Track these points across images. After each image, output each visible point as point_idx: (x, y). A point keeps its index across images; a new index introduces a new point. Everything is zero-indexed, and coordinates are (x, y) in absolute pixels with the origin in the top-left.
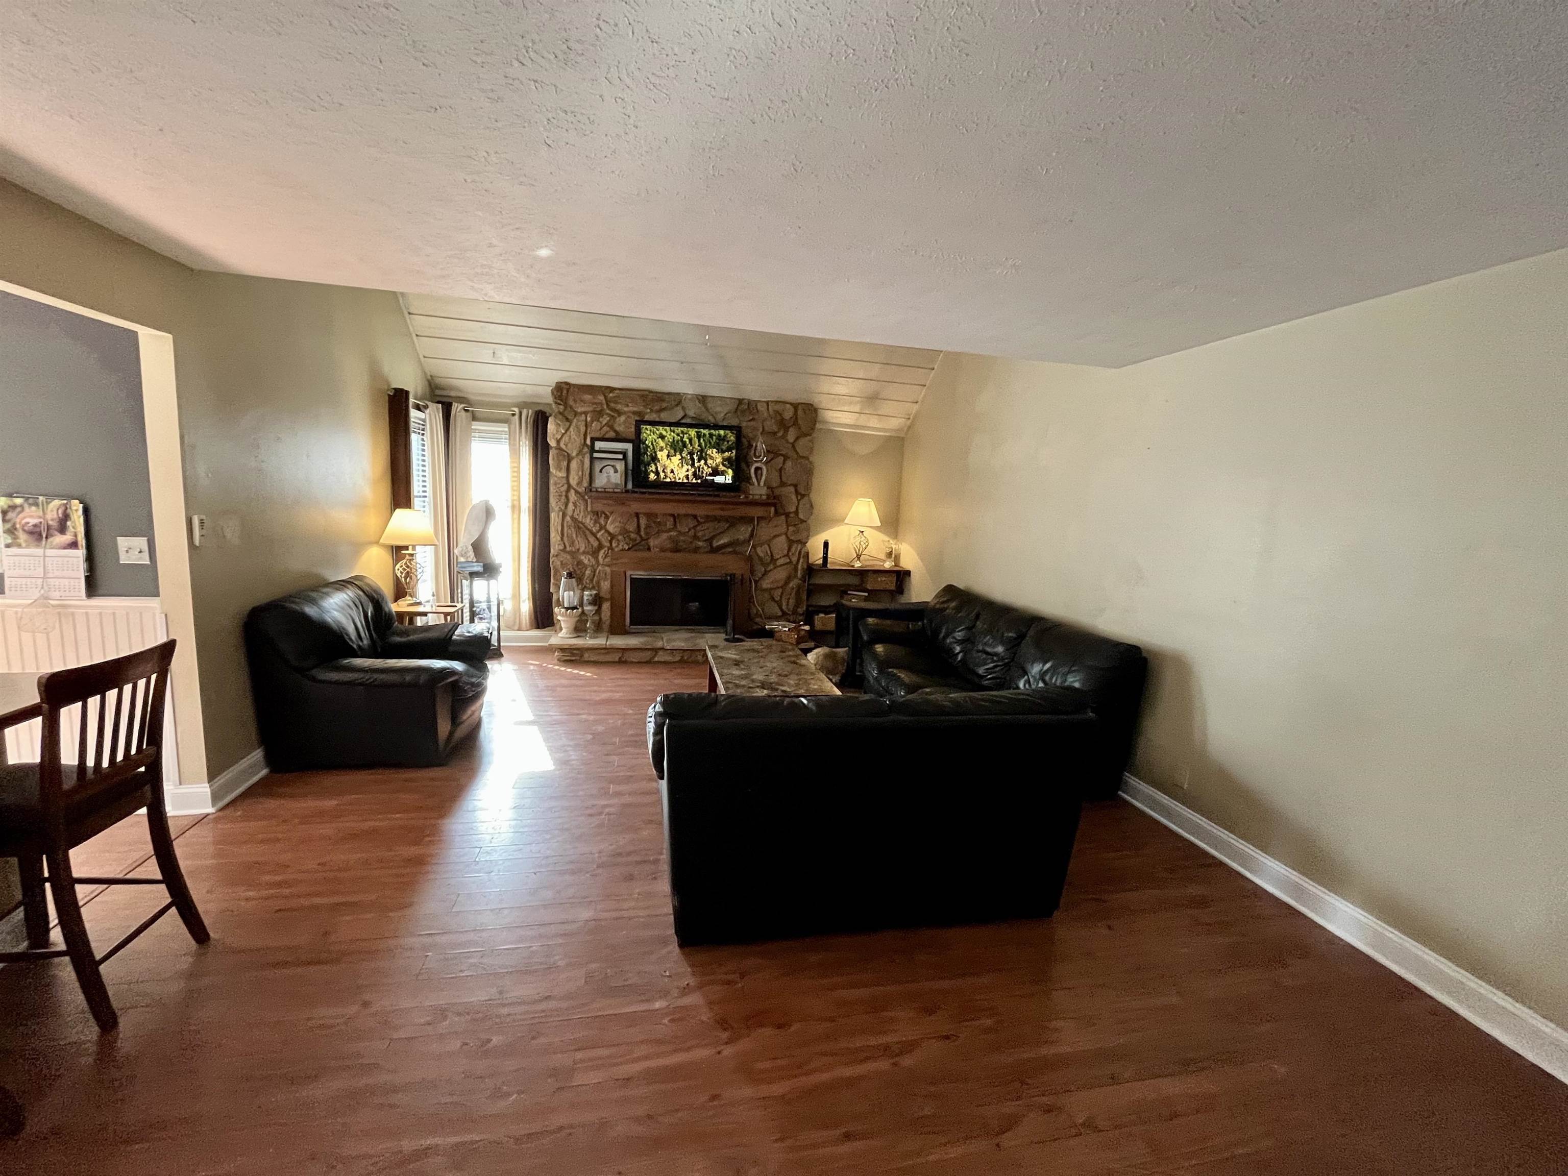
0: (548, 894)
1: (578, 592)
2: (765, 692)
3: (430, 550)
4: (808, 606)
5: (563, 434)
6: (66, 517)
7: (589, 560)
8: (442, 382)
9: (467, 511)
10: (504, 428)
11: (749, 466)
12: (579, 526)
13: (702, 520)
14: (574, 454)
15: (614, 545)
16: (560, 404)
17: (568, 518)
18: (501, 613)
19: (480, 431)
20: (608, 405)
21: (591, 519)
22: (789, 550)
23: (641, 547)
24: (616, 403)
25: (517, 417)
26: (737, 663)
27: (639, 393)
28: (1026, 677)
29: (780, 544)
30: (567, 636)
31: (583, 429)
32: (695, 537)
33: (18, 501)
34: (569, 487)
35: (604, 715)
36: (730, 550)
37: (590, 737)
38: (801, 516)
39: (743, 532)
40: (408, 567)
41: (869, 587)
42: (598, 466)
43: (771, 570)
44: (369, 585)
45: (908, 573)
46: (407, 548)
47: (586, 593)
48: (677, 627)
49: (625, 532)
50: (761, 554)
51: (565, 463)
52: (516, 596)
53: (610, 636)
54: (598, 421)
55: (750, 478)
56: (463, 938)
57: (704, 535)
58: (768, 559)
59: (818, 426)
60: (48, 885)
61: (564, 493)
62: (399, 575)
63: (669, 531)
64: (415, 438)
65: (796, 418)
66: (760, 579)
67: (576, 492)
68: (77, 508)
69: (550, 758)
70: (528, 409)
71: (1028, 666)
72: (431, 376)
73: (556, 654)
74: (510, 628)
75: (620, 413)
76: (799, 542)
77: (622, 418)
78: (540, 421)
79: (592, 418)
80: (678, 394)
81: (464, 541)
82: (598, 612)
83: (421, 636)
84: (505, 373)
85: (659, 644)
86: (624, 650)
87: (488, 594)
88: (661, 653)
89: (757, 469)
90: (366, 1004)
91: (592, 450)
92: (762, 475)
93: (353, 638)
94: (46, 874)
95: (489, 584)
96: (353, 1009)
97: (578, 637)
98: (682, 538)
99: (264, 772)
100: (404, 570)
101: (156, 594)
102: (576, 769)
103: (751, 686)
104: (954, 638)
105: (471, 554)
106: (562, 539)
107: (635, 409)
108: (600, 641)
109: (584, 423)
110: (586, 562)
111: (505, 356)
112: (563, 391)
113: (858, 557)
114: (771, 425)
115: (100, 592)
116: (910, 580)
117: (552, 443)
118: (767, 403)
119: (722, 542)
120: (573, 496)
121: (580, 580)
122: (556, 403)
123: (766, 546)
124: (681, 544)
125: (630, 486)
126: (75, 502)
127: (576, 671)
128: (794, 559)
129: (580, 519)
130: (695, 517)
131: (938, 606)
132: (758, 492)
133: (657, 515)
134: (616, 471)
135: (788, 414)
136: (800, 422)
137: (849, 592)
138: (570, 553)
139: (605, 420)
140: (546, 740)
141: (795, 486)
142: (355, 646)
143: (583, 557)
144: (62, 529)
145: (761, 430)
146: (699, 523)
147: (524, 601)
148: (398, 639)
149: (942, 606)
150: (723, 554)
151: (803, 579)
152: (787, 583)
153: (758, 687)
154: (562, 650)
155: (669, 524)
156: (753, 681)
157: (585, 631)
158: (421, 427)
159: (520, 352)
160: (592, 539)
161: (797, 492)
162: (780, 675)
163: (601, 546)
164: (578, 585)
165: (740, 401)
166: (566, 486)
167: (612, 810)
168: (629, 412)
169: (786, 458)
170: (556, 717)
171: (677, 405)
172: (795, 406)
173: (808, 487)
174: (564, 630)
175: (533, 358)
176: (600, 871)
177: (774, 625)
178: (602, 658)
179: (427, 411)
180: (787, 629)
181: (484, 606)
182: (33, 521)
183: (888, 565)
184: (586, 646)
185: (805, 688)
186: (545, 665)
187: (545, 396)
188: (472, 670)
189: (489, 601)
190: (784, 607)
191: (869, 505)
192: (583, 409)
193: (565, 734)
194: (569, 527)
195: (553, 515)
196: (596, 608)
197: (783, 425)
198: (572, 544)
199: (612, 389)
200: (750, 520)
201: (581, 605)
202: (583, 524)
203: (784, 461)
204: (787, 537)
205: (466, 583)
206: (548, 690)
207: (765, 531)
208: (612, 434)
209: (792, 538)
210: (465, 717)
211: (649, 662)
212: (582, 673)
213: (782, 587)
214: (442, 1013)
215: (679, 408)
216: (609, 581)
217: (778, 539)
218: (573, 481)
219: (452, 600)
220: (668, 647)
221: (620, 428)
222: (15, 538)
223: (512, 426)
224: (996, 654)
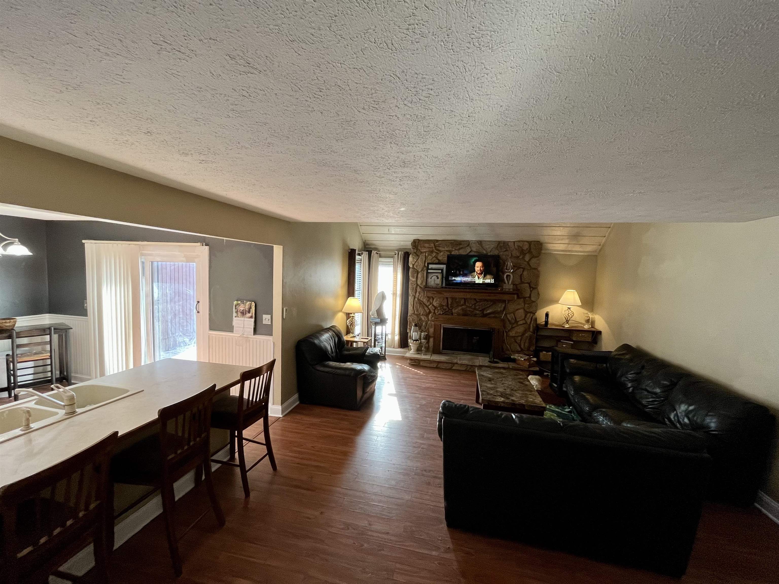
0: (393, 483)
1: (419, 333)
2: (502, 399)
3: (360, 315)
4: (536, 347)
5: (416, 262)
6: (250, 308)
7: (425, 318)
8: (369, 242)
9: (376, 295)
10: (391, 260)
11: (504, 273)
12: (421, 303)
13: (478, 301)
14: (420, 271)
15: (436, 312)
16: (415, 249)
17: (416, 299)
18: (386, 340)
19: (382, 262)
20: (435, 248)
21: (426, 300)
22: (525, 317)
23: (448, 313)
24: (439, 247)
25: (397, 255)
26: (490, 380)
27: (450, 242)
28: (675, 412)
29: (520, 313)
30: (413, 353)
31: (424, 259)
32: (475, 309)
33: (239, 302)
34: (417, 285)
35: (426, 395)
36: (493, 315)
37: (418, 406)
38: (533, 299)
39: (499, 307)
40: (351, 321)
41: (574, 339)
42: (430, 276)
43: (514, 327)
44: (337, 330)
45: (600, 333)
46: (352, 314)
47: (422, 334)
48: (465, 353)
49: (441, 306)
50: (510, 319)
51: (416, 275)
52: (393, 333)
53: (433, 354)
54: (431, 255)
55: (504, 280)
56: (358, 494)
57: (480, 308)
58: (513, 321)
59: (543, 252)
60: (236, 438)
61: (415, 288)
62: (348, 324)
63: (462, 305)
64: (357, 266)
65: (530, 249)
66: (509, 331)
67: (420, 287)
68: (253, 304)
69: (400, 414)
70: (401, 251)
71: (677, 407)
72: (365, 240)
73: (408, 361)
74: (390, 347)
75: (440, 251)
76: (531, 312)
77: (442, 254)
78: (406, 256)
79: (428, 255)
80: (468, 241)
81: (374, 309)
82: (428, 342)
83: (354, 352)
84: (392, 238)
85: (455, 361)
86: (439, 362)
87: (382, 331)
88: (456, 365)
89: (507, 276)
90: (322, 513)
91: (428, 269)
92: (510, 278)
93: (330, 353)
94: (236, 435)
95: (382, 328)
96: (317, 513)
97: (418, 353)
98: (468, 309)
99: (298, 403)
100: (350, 322)
101: (271, 335)
102: (411, 422)
103: (495, 394)
104: (627, 378)
105: (376, 315)
106: (413, 308)
107: (448, 249)
108: (427, 357)
109: (424, 257)
110: (423, 319)
111: (393, 231)
112: (416, 243)
113: (567, 321)
114: (517, 253)
115: (257, 333)
116: (601, 337)
117: (411, 266)
118: (514, 242)
119: (488, 312)
120: (419, 289)
121: (420, 328)
122: (413, 248)
123: (512, 315)
124: (468, 312)
125: (444, 285)
126: (253, 303)
127: (416, 371)
128: (529, 321)
129: (421, 300)
130: (475, 299)
131: (616, 357)
132: (507, 287)
133: (456, 298)
134: (438, 278)
135: (526, 247)
136: (532, 250)
137: (562, 341)
138: (417, 315)
139: (434, 254)
140: (400, 405)
141: (529, 284)
142: (330, 356)
143: (422, 317)
144: (249, 312)
145: (510, 255)
146: (477, 302)
147: (396, 335)
148: (346, 353)
149: (619, 357)
150: (490, 317)
151: (534, 332)
152: (523, 334)
153: (499, 396)
154: (411, 359)
155: (462, 302)
156: (497, 391)
157: (421, 351)
158: (360, 262)
159: (398, 228)
160: (426, 309)
161: (530, 287)
162: (512, 390)
163: (430, 312)
164: (419, 330)
165: (499, 242)
166: (416, 285)
167: (425, 446)
168: (445, 250)
169: (524, 269)
170: (405, 394)
171: (467, 246)
172: (530, 243)
173: (537, 284)
174: (412, 350)
175: (405, 230)
176: (416, 477)
177: (516, 356)
178: (428, 365)
179: (362, 256)
180: (523, 359)
181: (380, 337)
182: (242, 309)
183: (586, 327)
184: (421, 359)
185: (525, 399)
186: (403, 366)
187: (408, 245)
188: (372, 369)
189: (382, 335)
190: (522, 346)
191: (574, 293)
192: (425, 251)
193: (408, 403)
194: (416, 303)
195: (410, 298)
196: (427, 341)
197: (523, 252)
198: (417, 311)
199: (437, 241)
200: (504, 301)
201: (420, 339)
202: (423, 302)
203: (523, 271)
204: (524, 310)
205: (373, 327)
206: (403, 379)
207: (512, 307)
208: (437, 261)
209: (528, 310)
210: (368, 390)
211: (450, 369)
212: (419, 372)
213: (521, 336)
214: (347, 526)
215: (469, 248)
216: (433, 329)
217: (520, 311)
218: (419, 282)
219: (368, 336)
220: (459, 363)
221: (440, 258)
222: (237, 314)
223: (395, 259)
224: (656, 394)
